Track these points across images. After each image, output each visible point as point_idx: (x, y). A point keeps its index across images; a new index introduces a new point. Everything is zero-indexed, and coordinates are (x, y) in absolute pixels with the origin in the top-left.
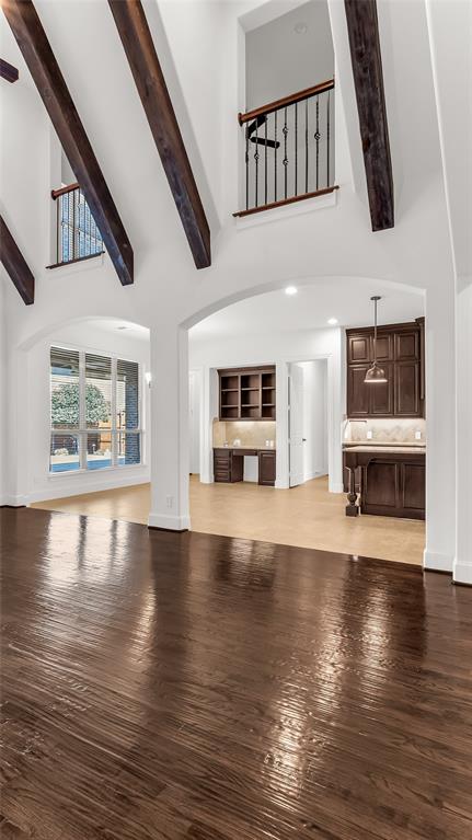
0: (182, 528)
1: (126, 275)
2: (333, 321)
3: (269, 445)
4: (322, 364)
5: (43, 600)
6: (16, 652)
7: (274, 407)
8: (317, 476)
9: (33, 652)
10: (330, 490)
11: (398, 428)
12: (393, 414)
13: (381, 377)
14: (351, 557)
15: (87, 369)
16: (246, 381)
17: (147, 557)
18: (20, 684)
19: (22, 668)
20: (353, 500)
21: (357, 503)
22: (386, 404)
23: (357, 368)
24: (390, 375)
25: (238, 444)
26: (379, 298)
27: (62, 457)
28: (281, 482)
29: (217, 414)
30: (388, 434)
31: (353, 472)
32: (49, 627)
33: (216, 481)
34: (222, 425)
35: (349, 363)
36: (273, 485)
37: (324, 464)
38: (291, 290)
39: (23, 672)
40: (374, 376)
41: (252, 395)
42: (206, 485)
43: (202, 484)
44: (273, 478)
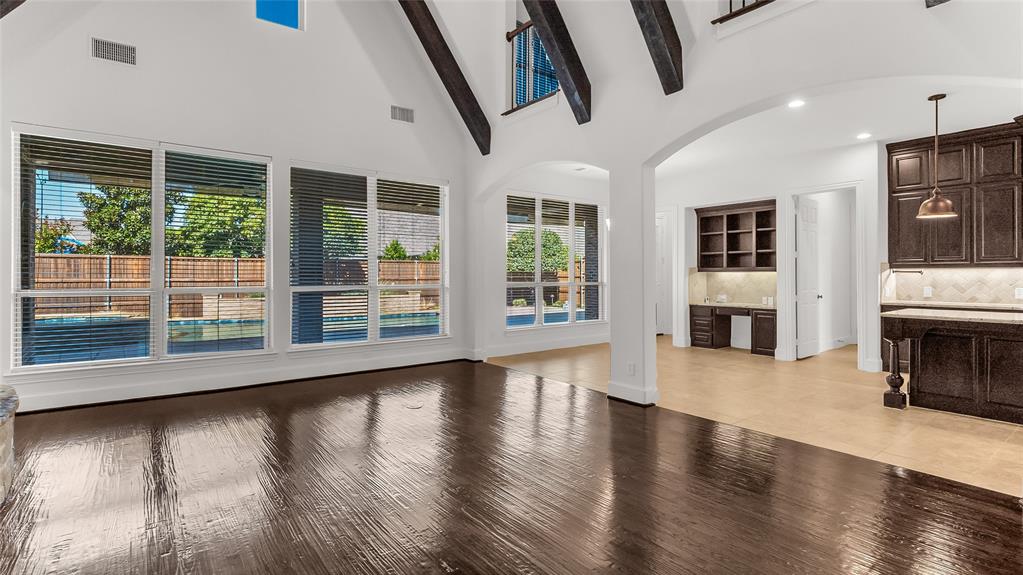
0: (647, 403)
1: (583, 114)
2: (864, 136)
3: (766, 303)
4: (849, 195)
5: (494, 466)
6: (468, 518)
7: (774, 253)
8: (842, 345)
9: (484, 522)
10: (860, 366)
11: (982, 282)
12: (971, 262)
13: (947, 210)
14: (891, 467)
15: (544, 216)
16: (734, 221)
17: (606, 433)
18: (470, 552)
19: (472, 536)
20: (896, 383)
21: (904, 389)
22: (957, 246)
23: (904, 197)
24: (965, 206)
25: (723, 301)
26: (943, 96)
27: (520, 309)
28: (784, 350)
29: (695, 264)
30: (963, 290)
31: (896, 346)
32: (500, 497)
33: (693, 344)
34: (701, 278)
35: (891, 191)
36: (773, 354)
37: (852, 329)
38: (796, 104)
39: (474, 539)
40: (935, 210)
41: (743, 239)
42: (680, 349)
43: (676, 348)
44: (773, 345)
